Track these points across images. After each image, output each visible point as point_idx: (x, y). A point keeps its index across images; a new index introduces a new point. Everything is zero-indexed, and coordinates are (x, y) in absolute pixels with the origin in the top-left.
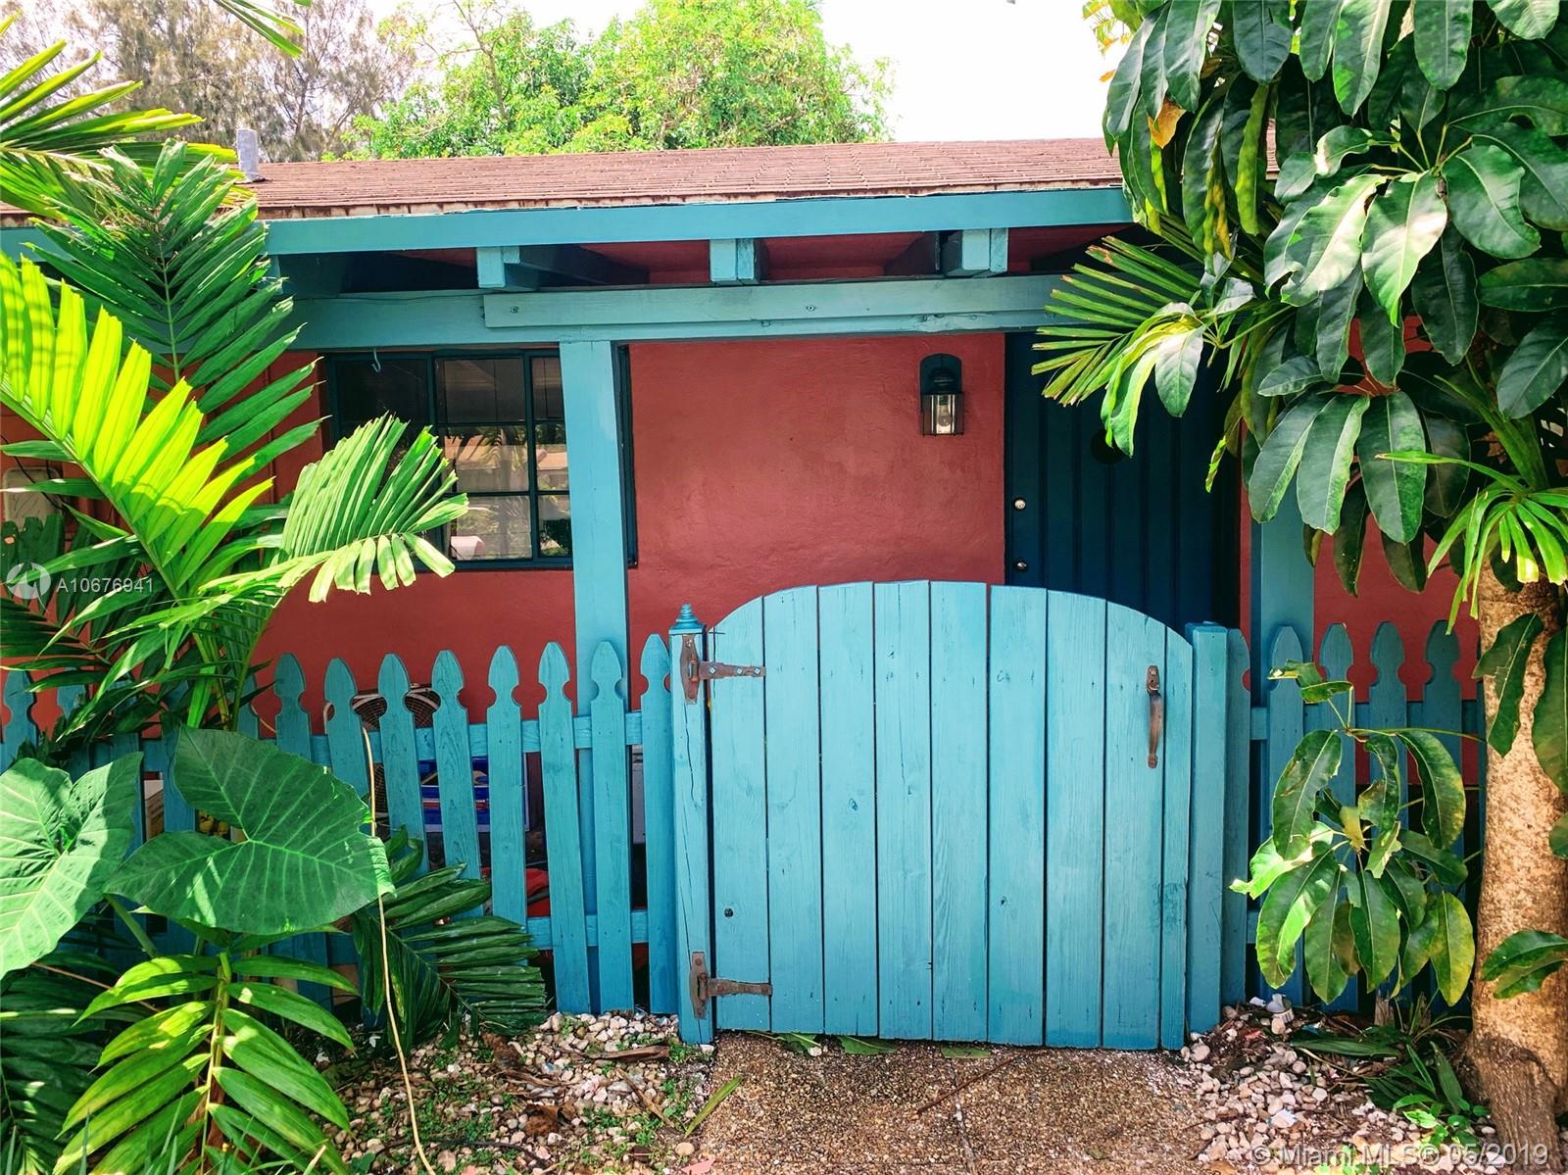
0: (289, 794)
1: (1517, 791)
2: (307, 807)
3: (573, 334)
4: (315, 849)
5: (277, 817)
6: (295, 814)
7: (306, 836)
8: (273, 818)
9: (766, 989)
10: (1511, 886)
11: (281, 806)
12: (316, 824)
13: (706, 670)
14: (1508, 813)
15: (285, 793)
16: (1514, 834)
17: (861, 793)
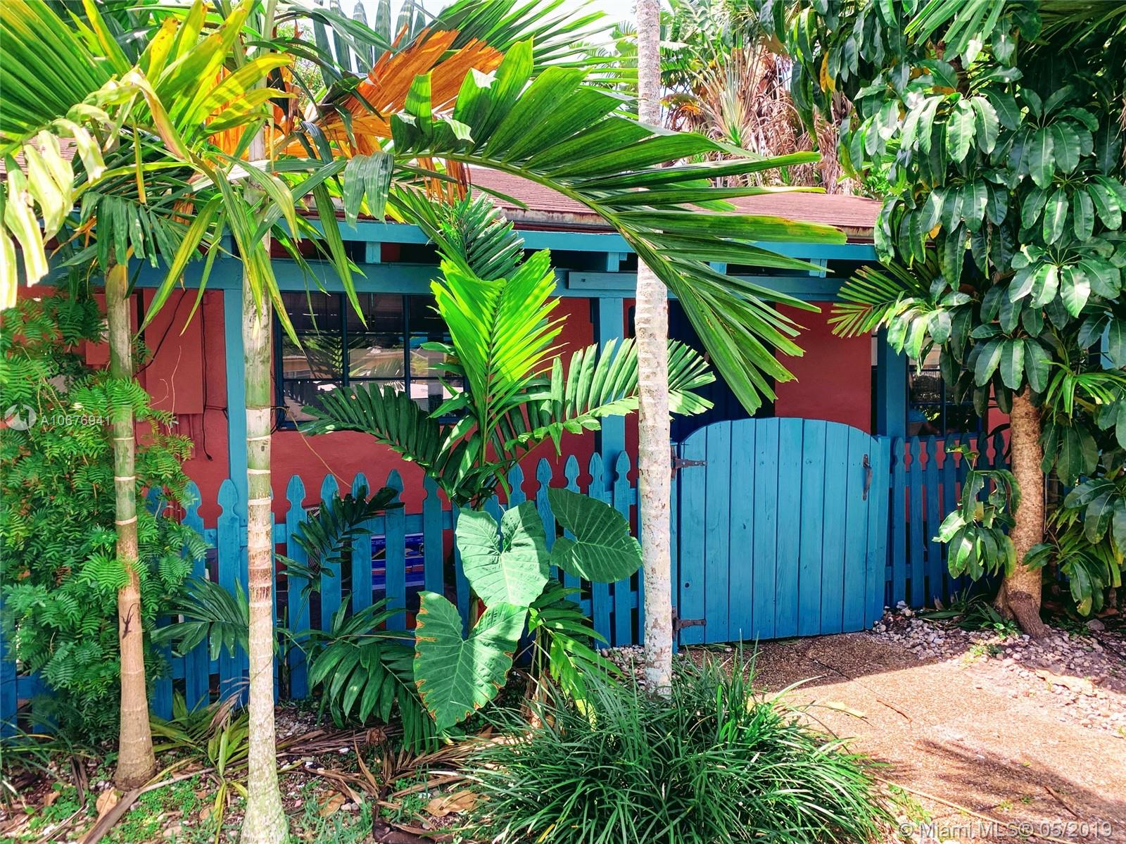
0: (594, 518)
1: (1029, 491)
2: (604, 523)
3: (608, 294)
4: (610, 544)
5: (590, 530)
6: (598, 527)
7: (605, 538)
8: (588, 530)
9: (704, 622)
10: (1026, 529)
11: (591, 525)
12: (608, 531)
13: (680, 463)
14: (1025, 500)
15: (592, 518)
16: (1028, 509)
17: (748, 520)
